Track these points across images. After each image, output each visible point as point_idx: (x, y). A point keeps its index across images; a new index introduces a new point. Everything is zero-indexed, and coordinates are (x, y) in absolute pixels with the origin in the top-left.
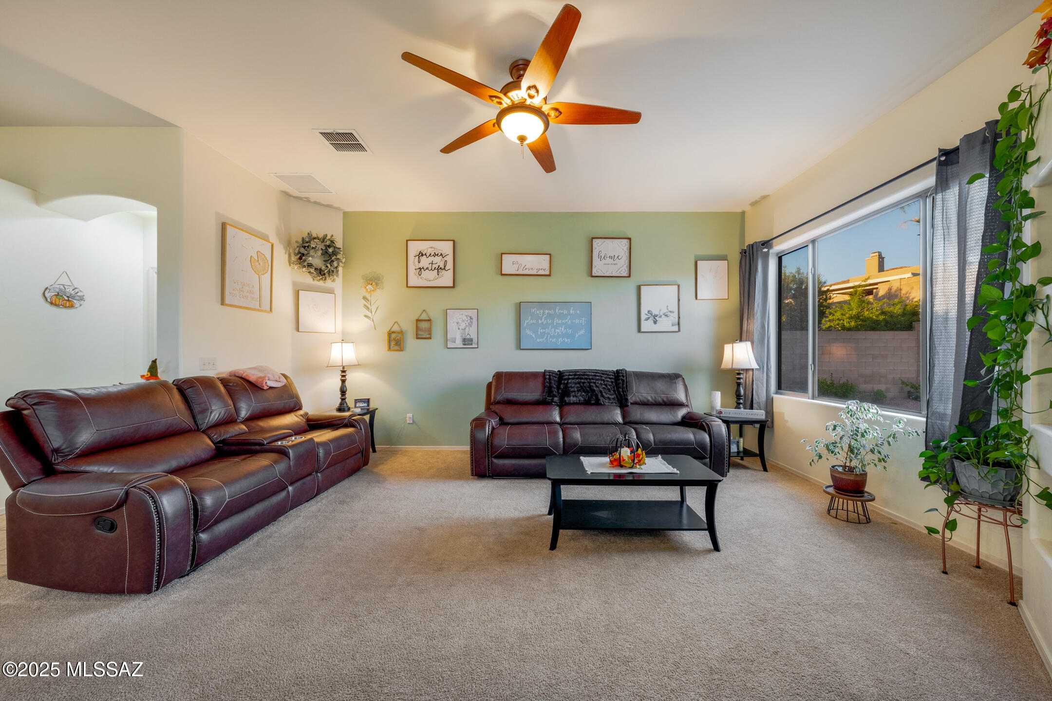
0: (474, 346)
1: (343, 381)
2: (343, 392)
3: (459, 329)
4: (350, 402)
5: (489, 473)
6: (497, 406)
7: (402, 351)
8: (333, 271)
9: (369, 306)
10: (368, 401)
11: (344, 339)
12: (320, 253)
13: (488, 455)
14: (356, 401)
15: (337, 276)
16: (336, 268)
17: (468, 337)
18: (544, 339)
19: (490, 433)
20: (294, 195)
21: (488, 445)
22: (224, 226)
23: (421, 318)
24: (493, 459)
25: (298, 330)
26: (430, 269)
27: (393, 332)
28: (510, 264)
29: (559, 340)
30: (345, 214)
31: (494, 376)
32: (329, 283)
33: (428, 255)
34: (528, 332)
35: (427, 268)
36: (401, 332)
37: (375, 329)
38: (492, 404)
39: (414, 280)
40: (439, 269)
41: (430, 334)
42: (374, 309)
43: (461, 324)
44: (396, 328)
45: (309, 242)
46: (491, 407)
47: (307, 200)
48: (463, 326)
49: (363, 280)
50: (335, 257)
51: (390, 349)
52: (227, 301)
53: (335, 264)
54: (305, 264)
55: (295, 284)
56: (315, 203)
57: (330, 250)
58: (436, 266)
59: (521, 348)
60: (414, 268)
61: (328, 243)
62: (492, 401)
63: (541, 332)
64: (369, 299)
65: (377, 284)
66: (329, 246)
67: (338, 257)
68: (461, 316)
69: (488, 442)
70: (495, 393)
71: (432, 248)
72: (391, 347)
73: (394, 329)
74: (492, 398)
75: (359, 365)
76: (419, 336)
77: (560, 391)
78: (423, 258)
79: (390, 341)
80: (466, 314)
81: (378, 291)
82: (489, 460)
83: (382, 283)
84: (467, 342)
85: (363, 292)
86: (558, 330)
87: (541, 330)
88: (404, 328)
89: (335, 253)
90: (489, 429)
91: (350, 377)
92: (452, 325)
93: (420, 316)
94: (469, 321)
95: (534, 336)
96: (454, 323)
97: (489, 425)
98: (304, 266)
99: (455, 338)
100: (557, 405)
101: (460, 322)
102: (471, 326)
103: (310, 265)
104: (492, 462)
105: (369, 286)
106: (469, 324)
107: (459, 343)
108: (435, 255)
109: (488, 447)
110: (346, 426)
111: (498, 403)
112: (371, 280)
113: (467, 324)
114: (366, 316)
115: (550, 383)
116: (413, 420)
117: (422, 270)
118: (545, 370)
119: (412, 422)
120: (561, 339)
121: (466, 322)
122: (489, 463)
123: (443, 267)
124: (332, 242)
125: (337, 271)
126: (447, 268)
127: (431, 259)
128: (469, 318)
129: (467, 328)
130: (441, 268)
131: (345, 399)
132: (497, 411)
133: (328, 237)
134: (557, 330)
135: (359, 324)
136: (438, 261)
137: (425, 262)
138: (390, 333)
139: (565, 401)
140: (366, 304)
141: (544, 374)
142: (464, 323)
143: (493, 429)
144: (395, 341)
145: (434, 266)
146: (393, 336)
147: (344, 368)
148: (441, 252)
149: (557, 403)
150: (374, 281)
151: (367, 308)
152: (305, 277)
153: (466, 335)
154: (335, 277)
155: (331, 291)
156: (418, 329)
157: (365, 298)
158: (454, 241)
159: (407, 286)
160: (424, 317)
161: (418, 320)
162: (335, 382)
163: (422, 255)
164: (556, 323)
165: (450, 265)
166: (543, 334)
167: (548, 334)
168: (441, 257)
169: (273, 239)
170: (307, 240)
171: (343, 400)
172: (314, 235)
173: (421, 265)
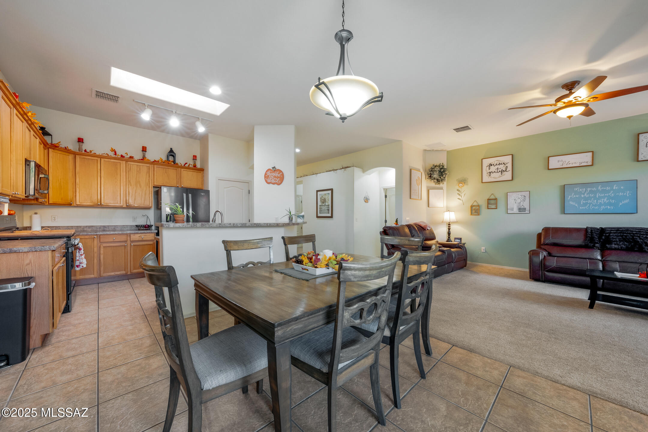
0: (526, 212)
1: (449, 229)
2: (449, 234)
3: (516, 203)
4: (452, 238)
5: (542, 279)
6: (546, 246)
7: (479, 215)
8: (443, 179)
9: (460, 194)
10: (461, 239)
11: (448, 210)
12: (438, 172)
13: (542, 270)
14: (455, 239)
15: (445, 181)
16: (445, 177)
17: (522, 207)
18: (586, 207)
19: (543, 258)
20: (428, 150)
21: (541, 264)
22: (411, 170)
23: (490, 198)
24: (545, 272)
25: (429, 207)
26: (496, 172)
27: (474, 206)
28: (554, 163)
29: (602, 207)
30: (448, 152)
31: (543, 230)
32: (441, 185)
33: (495, 165)
34: (571, 203)
35: (495, 172)
36: (479, 206)
37: (464, 205)
38: (542, 245)
39: (486, 179)
40: (502, 171)
41: (497, 206)
42: (463, 195)
43: (517, 200)
44: (475, 204)
45: (434, 168)
46: (541, 246)
47: (433, 150)
48: (519, 201)
49: (457, 181)
50: (444, 173)
51: (472, 214)
52: (412, 198)
53: (444, 176)
54: (433, 178)
55: (427, 187)
56: (436, 150)
57: (442, 170)
58: (501, 170)
59: (565, 213)
60: (486, 172)
61: (441, 167)
62: (542, 243)
63: (583, 203)
64: (460, 190)
65: (464, 183)
66: (442, 169)
67: (446, 173)
68: (517, 196)
69: (541, 263)
70: (544, 239)
71: (497, 161)
72: (473, 213)
73: (474, 204)
74: (542, 241)
75: (457, 222)
76: (489, 208)
77: (602, 240)
78: (492, 167)
79: (471, 210)
80: (521, 194)
81: (465, 186)
82: (542, 272)
83: (467, 182)
84: (521, 210)
85: (457, 187)
86: (601, 201)
87: (584, 202)
88: (480, 204)
89: (444, 171)
90: (542, 256)
91: (452, 227)
92: (511, 201)
93: (490, 196)
94: (523, 198)
95: (577, 205)
96: (512, 199)
97: (542, 254)
98: (432, 179)
99: (513, 208)
100: (599, 249)
101: (517, 199)
102: (525, 201)
103: (434, 179)
104: (544, 274)
105: (461, 184)
106: (523, 200)
107: (516, 210)
108: (499, 164)
109: (542, 266)
110: (457, 248)
111: (547, 244)
112: (461, 181)
113: (522, 200)
114: (459, 199)
115: (592, 235)
116: (485, 251)
117: (491, 173)
118: (587, 227)
119: (484, 251)
120: (604, 207)
121: (520, 199)
122: (542, 274)
123: (505, 170)
124: (443, 166)
125: (445, 179)
126: (507, 170)
127: (496, 167)
128: (523, 197)
129: (522, 202)
130: (503, 171)
131: (450, 237)
132: (546, 249)
133: (441, 165)
134: (599, 201)
135: (455, 202)
136: (502, 167)
137: (493, 169)
138: (472, 207)
139: (607, 247)
140: (459, 193)
141: (586, 230)
142: (519, 200)
143: (545, 256)
144: (475, 210)
145: (499, 170)
146: (474, 208)
147: (449, 223)
148: (504, 162)
149: (598, 247)
150: (463, 181)
151: (459, 195)
152: (432, 184)
153: (521, 206)
154: (444, 182)
155: (441, 188)
156: (488, 204)
157: (458, 190)
158: (512, 155)
159: (482, 183)
160: (492, 197)
161: (488, 199)
162: (445, 230)
163: (491, 165)
164: (599, 196)
165: (510, 168)
166: (585, 204)
167: (590, 204)
168: (503, 165)
169: (422, 170)
170: (433, 168)
171: (449, 237)
172: (435, 165)
173: (490, 171)
